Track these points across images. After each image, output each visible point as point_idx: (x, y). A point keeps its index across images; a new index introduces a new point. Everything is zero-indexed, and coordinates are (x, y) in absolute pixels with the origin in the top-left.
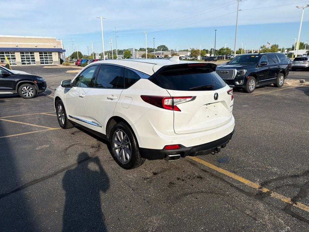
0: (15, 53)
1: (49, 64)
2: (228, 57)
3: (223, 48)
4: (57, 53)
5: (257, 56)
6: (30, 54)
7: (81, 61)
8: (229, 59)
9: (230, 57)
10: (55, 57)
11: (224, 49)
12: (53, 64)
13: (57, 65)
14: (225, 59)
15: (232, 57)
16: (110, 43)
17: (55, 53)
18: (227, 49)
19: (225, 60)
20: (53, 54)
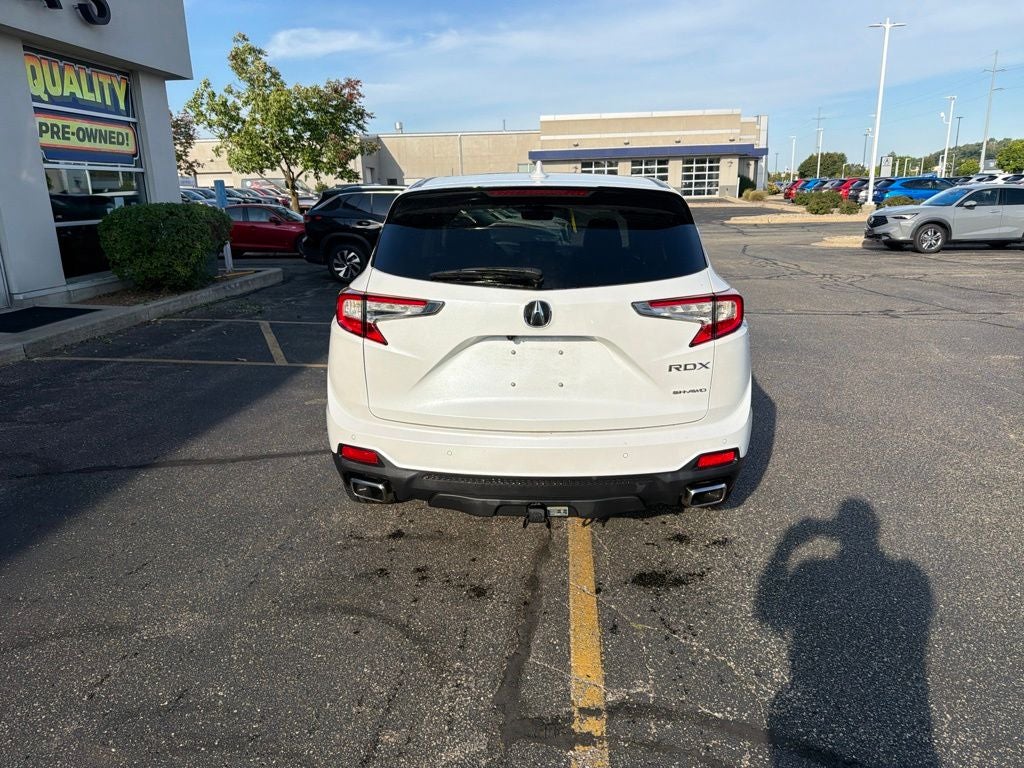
0: (620, 164)
1: (706, 196)
4: (737, 160)
6: (656, 167)
7: (804, 185)
10: (728, 173)
12: (716, 196)
13: (729, 198)
16: (942, 114)
17: (729, 160)
20: (724, 163)
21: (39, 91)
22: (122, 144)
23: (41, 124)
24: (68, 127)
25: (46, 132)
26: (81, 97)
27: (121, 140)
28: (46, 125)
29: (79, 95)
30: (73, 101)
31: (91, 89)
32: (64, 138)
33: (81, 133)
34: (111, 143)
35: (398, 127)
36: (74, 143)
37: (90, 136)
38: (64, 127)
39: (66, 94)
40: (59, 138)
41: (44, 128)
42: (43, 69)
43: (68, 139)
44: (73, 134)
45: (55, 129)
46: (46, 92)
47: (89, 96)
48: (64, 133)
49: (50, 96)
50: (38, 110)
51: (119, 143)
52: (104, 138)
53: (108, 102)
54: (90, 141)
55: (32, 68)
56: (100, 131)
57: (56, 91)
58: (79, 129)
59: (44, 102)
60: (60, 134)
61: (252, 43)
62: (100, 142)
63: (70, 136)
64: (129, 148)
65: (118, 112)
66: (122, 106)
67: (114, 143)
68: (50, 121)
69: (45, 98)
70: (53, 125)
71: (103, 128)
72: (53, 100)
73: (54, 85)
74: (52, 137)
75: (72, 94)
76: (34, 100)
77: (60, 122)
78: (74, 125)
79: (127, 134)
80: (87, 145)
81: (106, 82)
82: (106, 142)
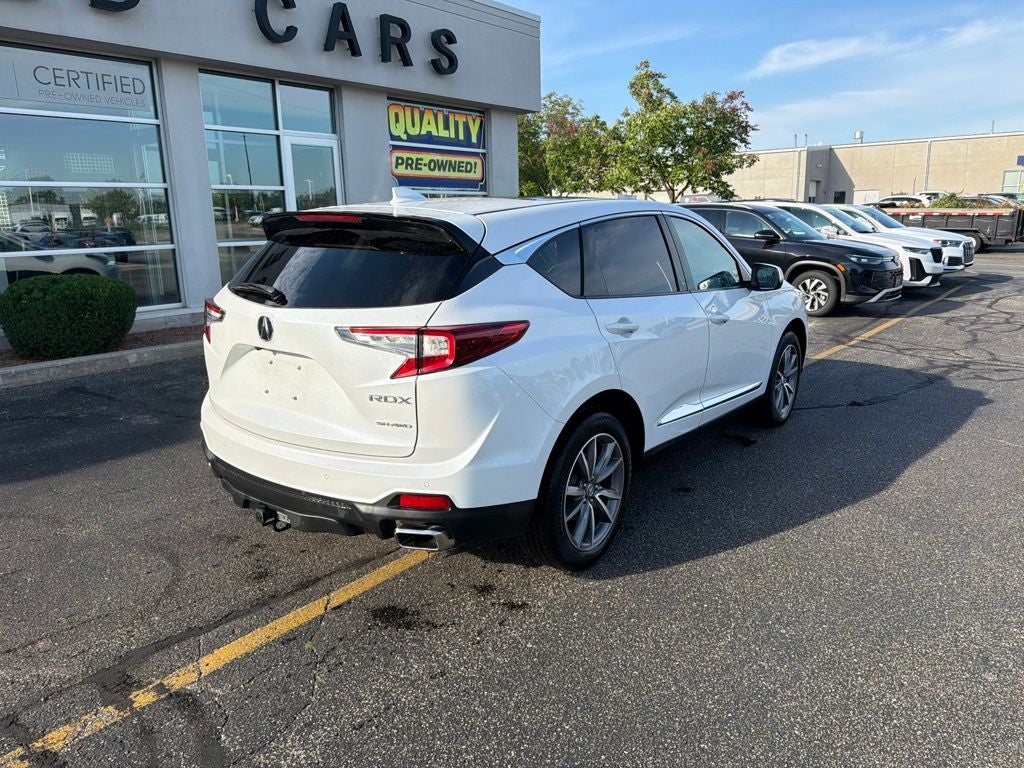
21: (398, 131)
22: (470, 171)
23: (398, 158)
24: (422, 159)
25: (402, 164)
26: (436, 134)
27: (469, 169)
28: (402, 159)
29: (435, 133)
30: (429, 138)
31: (447, 127)
32: (417, 168)
33: (432, 164)
34: (459, 171)
35: (858, 136)
36: (425, 172)
37: (441, 166)
38: (417, 159)
39: (424, 132)
40: (412, 168)
41: (400, 161)
42: (406, 116)
43: (420, 169)
44: (425, 165)
45: (410, 162)
46: (406, 132)
47: (443, 133)
48: (418, 165)
49: (408, 135)
50: (395, 148)
51: (467, 171)
52: (453, 167)
53: (461, 137)
54: (439, 170)
55: (397, 115)
56: (450, 162)
57: (414, 132)
58: (431, 161)
59: (401, 140)
60: (414, 166)
61: (652, 69)
62: (449, 170)
63: (422, 166)
64: (477, 175)
65: (470, 145)
66: (474, 139)
67: (462, 171)
68: (405, 155)
69: (404, 137)
70: (408, 159)
71: (453, 159)
72: (411, 138)
73: (413, 126)
74: (406, 168)
75: (429, 133)
76: (392, 139)
77: (414, 156)
78: (427, 157)
79: (475, 164)
80: (437, 173)
81: (461, 120)
82: (454, 171)
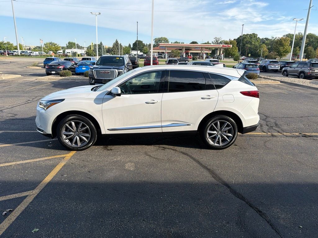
2: (10, 53)
3: (3, 42)
5: (121, 59)
8: (12, 55)
9: (12, 54)
11: (5, 44)
14: (7, 55)
15: (15, 53)
18: (8, 43)
19: (7, 57)
